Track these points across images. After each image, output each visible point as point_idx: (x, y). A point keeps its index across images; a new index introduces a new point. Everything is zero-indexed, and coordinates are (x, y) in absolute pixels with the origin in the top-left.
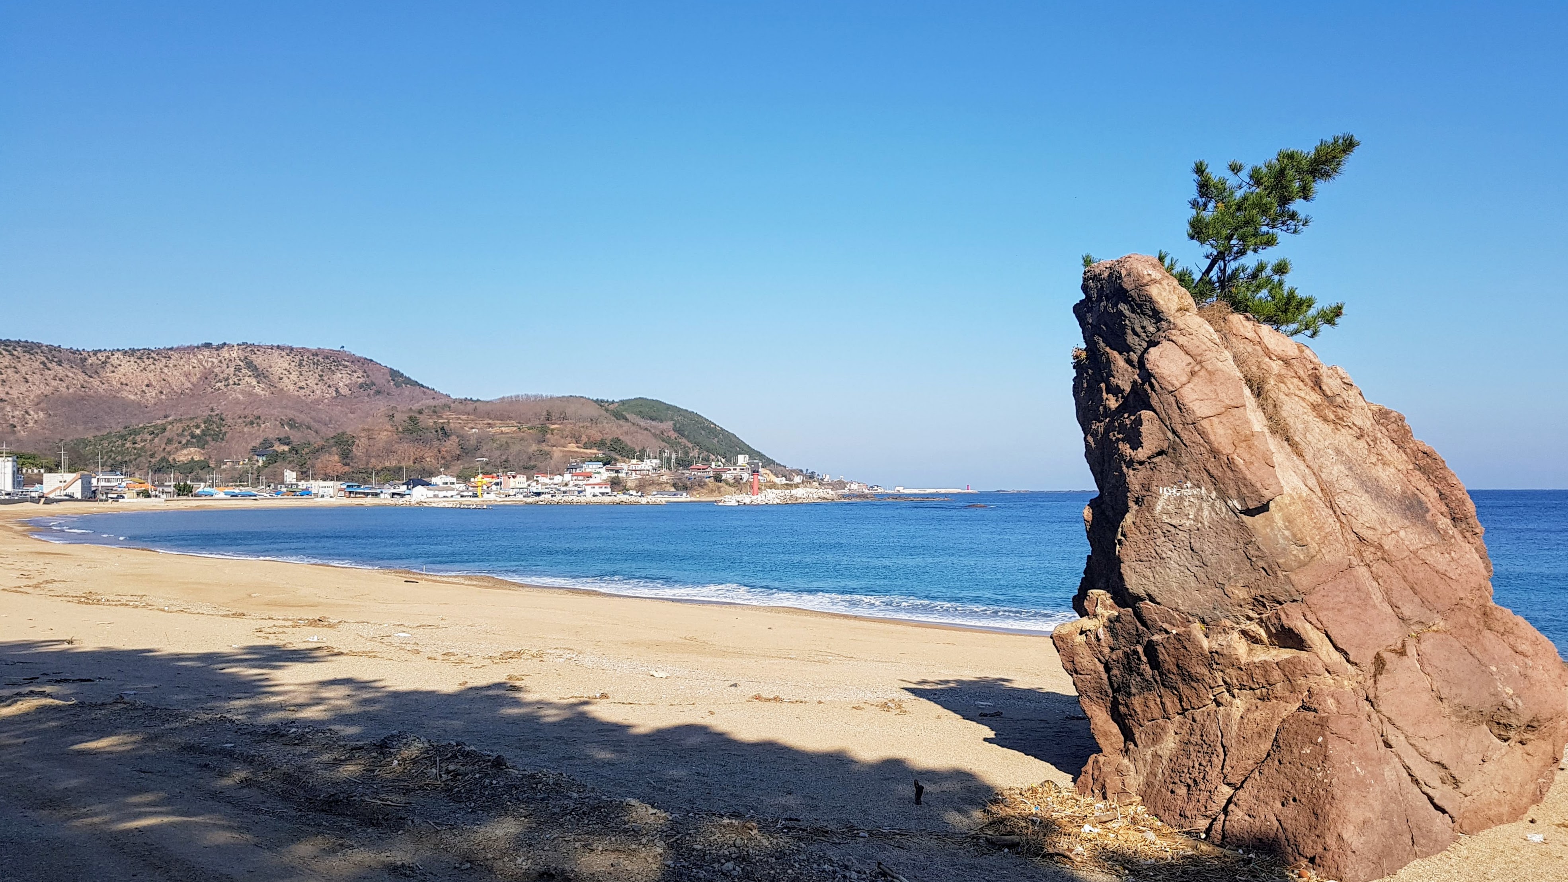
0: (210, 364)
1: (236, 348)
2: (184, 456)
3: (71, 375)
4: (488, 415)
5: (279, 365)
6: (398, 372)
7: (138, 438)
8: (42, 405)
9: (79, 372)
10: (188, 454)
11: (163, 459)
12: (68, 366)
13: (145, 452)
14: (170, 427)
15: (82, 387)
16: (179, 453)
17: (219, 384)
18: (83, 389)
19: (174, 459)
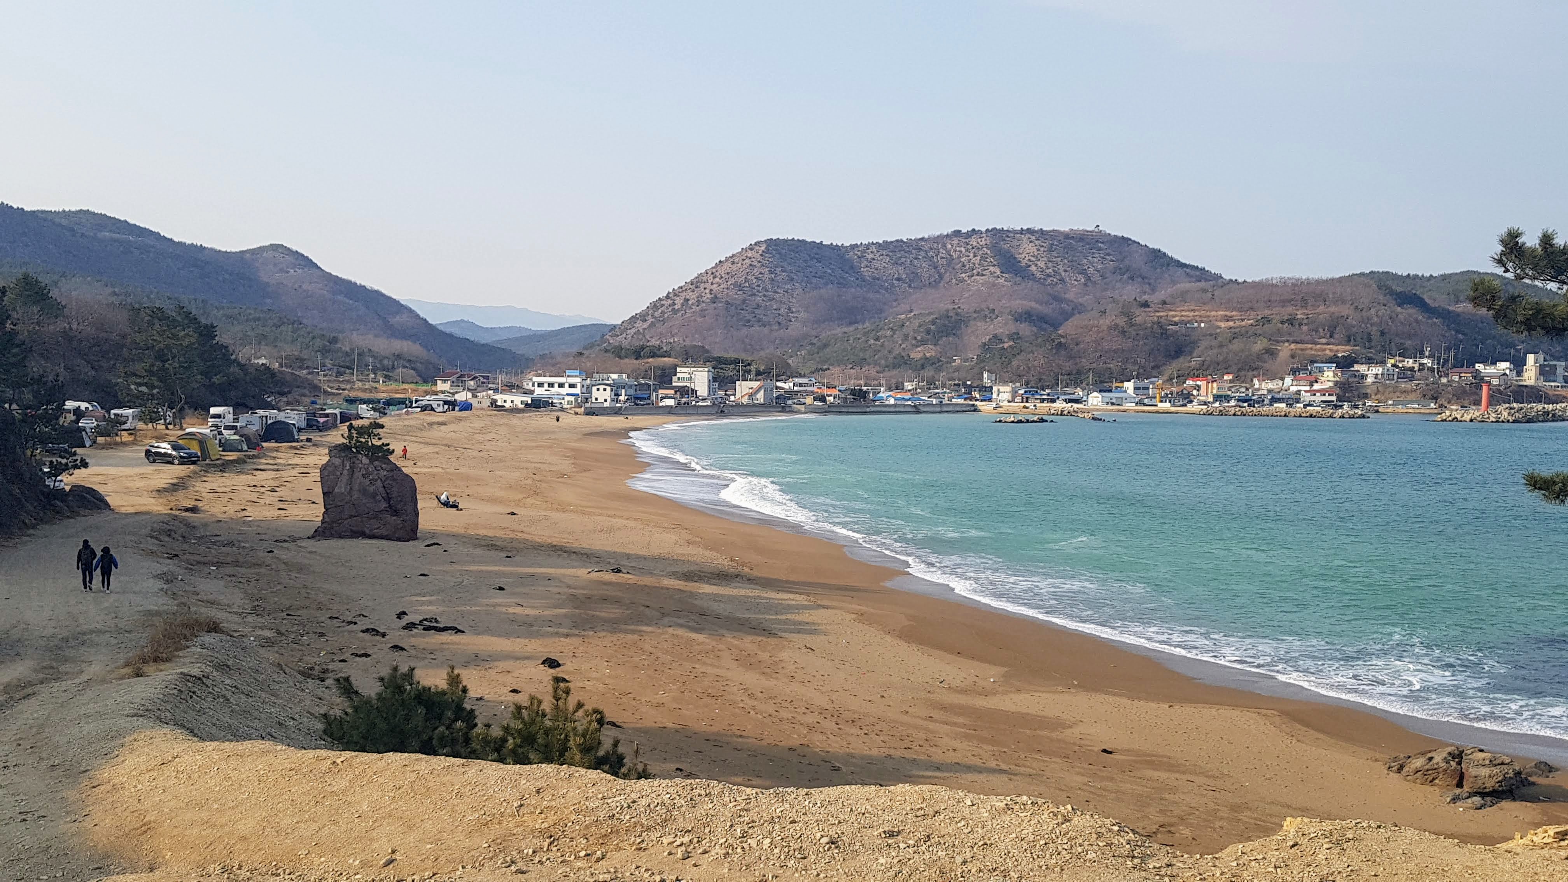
0: (958, 253)
1: (985, 234)
4: (1230, 304)
5: (1027, 250)
6: (1159, 251)
7: (880, 335)
8: (803, 302)
9: (836, 268)
10: (922, 351)
11: (900, 356)
13: (885, 348)
14: (908, 323)
16: (914, 350)
17: (963, 275)
19: (909, 356)
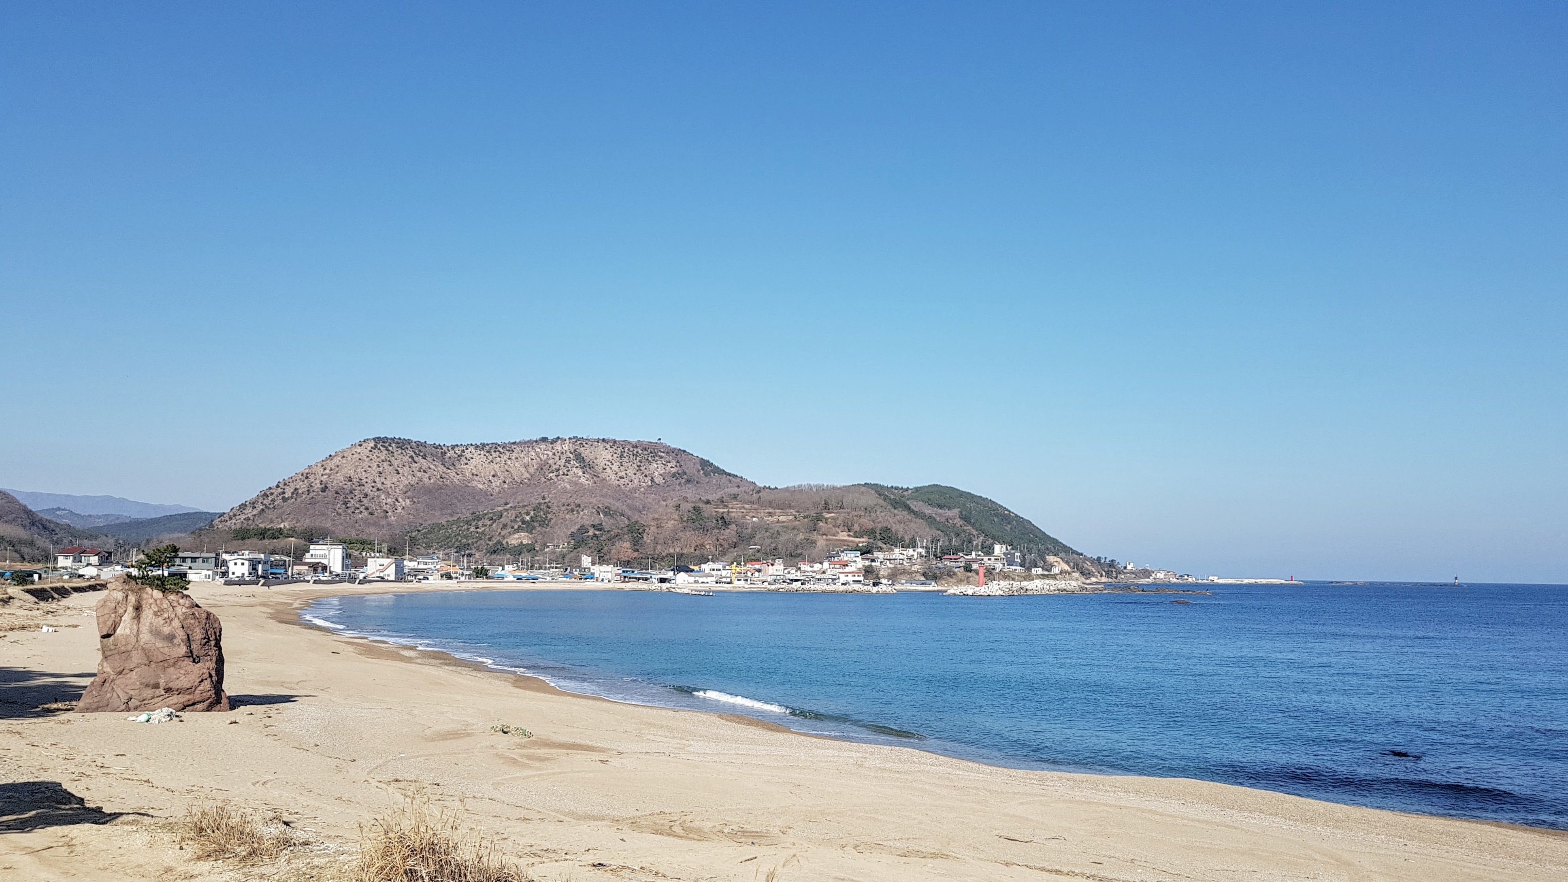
0: (546, 456)
1: (567, 441)
2: (516, 539)
3: (432, 466)
4: (770, 504)
5: (603, 456)
6: (708, 461)
7: (480, 524)
8: (409, 493)
9: (439, 464)
10: (519, 538)
11: (499, 542)
12: (430, 460)
13: (486, 535)
14: (506, 513)
15: (441, 478)
16: (512, 537)
17: (551, 475)
18: (442, 480)
19: (507, 542)
